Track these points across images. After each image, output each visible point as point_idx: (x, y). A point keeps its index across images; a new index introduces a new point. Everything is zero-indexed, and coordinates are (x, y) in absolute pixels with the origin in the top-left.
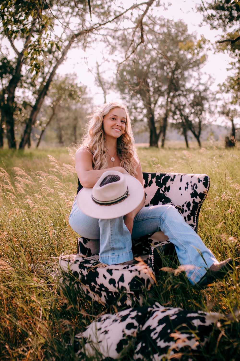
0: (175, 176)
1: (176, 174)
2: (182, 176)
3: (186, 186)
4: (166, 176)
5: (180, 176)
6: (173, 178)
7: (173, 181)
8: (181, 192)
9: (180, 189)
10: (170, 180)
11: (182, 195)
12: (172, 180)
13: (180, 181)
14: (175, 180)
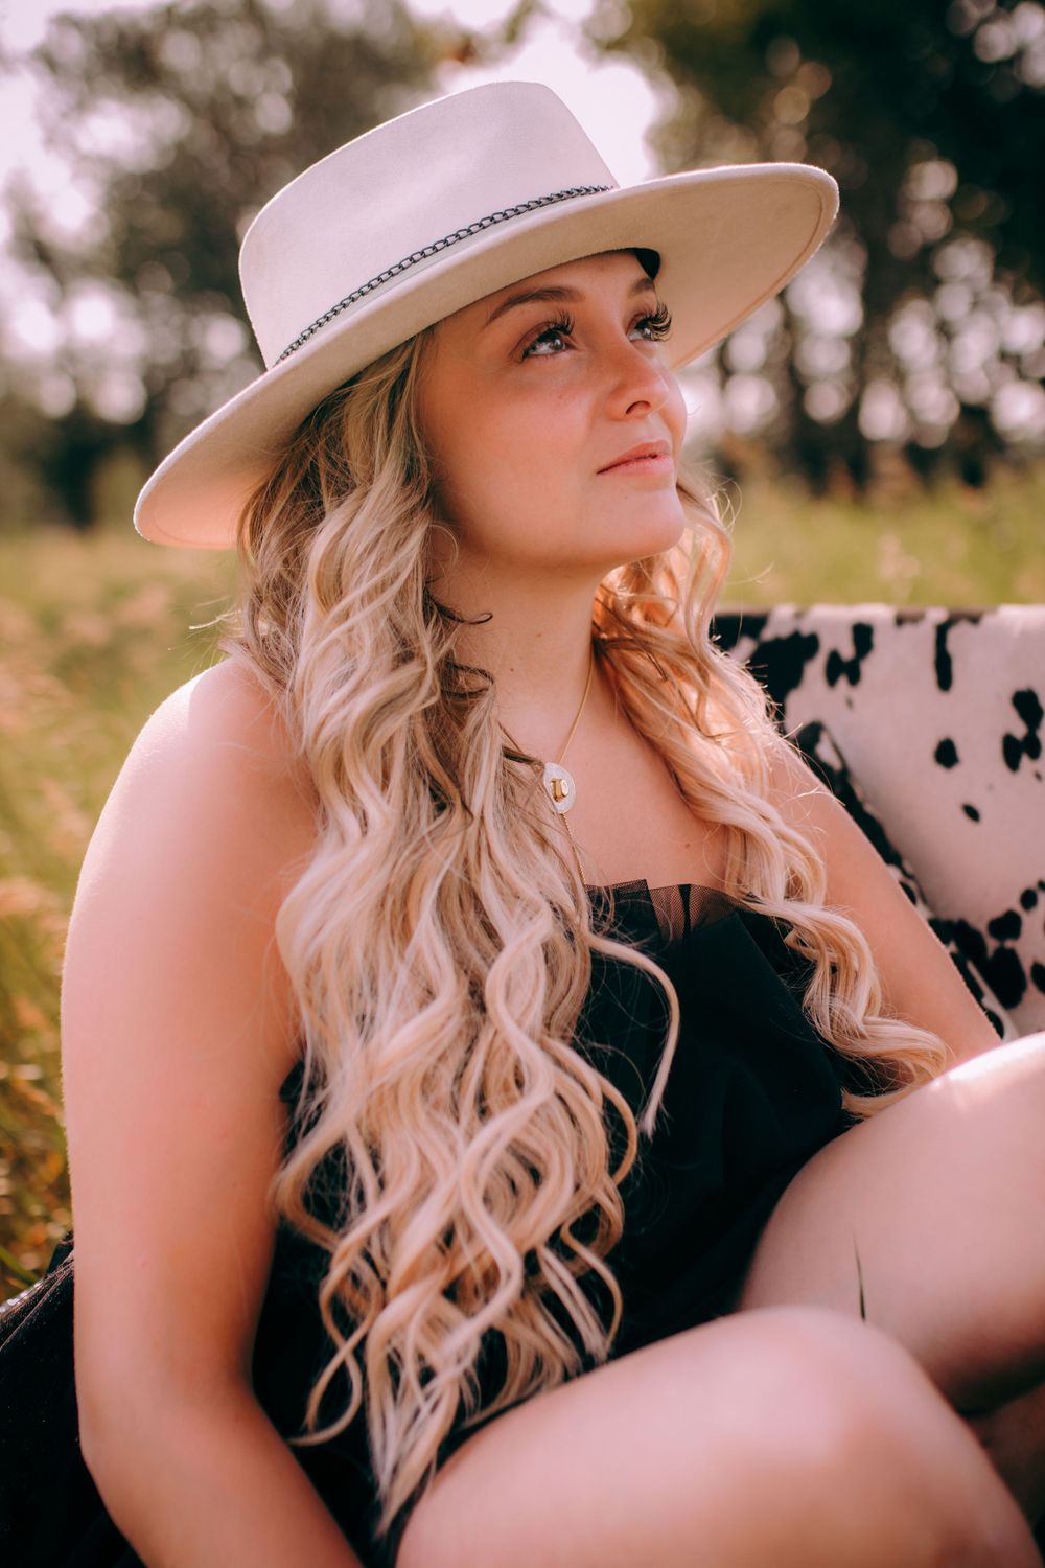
0: (863, 636)
1: (877, 613)
2: (942, 631)
3: (1019, 730)
4: (768, 634)
5: (925, 633)
6: (847, 651)
7: (854, 677)
8: (957, 784)
9: (946, 754)
10: (815, 670)
11: (972, 813)
12: (843, 670)
13: (930, 675)
14: (868, 667)
